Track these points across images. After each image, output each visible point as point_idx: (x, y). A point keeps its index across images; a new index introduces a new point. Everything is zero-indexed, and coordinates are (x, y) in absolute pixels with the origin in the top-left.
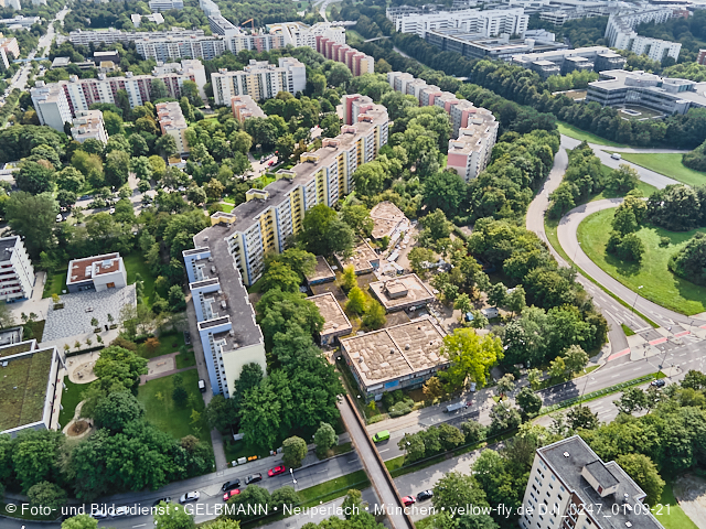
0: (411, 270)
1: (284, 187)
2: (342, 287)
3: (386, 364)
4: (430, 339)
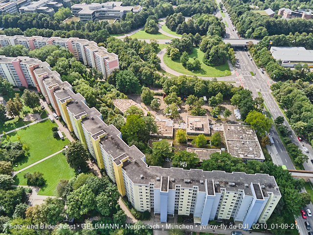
3: (251, 149)
4: (237, 130)
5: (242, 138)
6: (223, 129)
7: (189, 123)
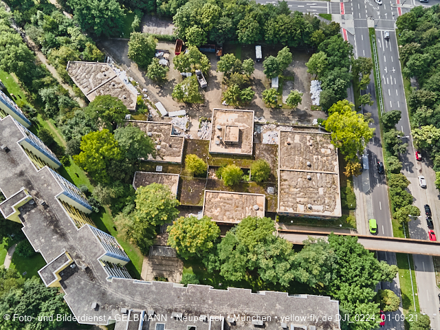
0: (184, 104)
1: (14, 162)
2: (195, 176)
3: (321, 191)
4: (305, 143)
5: (310, 166)
6: (278, 141)
7: (216, 128)
